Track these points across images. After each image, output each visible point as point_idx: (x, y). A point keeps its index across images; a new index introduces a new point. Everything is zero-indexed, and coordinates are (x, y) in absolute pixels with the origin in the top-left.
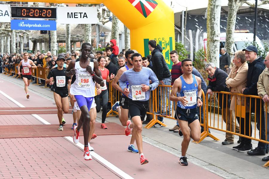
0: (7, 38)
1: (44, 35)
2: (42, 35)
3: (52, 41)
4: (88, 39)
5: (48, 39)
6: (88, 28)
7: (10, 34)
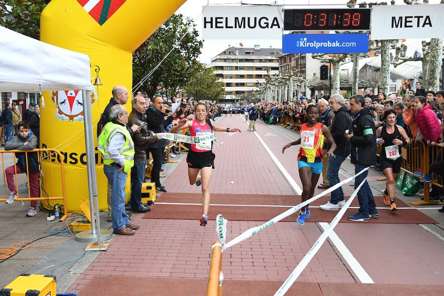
0: (285, 87)
1: (323, 81)
2: (321, 81)
3: (334, 87)
4: (385, 83)
5: (329, 86)
6: (386, 67)
7: (288, 82)
